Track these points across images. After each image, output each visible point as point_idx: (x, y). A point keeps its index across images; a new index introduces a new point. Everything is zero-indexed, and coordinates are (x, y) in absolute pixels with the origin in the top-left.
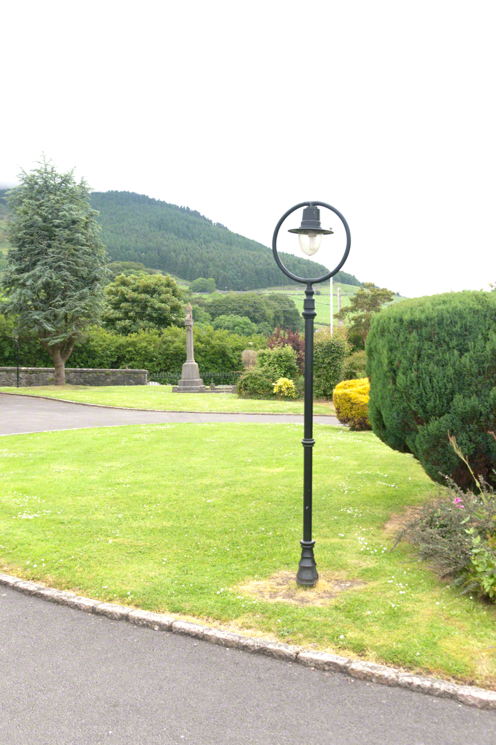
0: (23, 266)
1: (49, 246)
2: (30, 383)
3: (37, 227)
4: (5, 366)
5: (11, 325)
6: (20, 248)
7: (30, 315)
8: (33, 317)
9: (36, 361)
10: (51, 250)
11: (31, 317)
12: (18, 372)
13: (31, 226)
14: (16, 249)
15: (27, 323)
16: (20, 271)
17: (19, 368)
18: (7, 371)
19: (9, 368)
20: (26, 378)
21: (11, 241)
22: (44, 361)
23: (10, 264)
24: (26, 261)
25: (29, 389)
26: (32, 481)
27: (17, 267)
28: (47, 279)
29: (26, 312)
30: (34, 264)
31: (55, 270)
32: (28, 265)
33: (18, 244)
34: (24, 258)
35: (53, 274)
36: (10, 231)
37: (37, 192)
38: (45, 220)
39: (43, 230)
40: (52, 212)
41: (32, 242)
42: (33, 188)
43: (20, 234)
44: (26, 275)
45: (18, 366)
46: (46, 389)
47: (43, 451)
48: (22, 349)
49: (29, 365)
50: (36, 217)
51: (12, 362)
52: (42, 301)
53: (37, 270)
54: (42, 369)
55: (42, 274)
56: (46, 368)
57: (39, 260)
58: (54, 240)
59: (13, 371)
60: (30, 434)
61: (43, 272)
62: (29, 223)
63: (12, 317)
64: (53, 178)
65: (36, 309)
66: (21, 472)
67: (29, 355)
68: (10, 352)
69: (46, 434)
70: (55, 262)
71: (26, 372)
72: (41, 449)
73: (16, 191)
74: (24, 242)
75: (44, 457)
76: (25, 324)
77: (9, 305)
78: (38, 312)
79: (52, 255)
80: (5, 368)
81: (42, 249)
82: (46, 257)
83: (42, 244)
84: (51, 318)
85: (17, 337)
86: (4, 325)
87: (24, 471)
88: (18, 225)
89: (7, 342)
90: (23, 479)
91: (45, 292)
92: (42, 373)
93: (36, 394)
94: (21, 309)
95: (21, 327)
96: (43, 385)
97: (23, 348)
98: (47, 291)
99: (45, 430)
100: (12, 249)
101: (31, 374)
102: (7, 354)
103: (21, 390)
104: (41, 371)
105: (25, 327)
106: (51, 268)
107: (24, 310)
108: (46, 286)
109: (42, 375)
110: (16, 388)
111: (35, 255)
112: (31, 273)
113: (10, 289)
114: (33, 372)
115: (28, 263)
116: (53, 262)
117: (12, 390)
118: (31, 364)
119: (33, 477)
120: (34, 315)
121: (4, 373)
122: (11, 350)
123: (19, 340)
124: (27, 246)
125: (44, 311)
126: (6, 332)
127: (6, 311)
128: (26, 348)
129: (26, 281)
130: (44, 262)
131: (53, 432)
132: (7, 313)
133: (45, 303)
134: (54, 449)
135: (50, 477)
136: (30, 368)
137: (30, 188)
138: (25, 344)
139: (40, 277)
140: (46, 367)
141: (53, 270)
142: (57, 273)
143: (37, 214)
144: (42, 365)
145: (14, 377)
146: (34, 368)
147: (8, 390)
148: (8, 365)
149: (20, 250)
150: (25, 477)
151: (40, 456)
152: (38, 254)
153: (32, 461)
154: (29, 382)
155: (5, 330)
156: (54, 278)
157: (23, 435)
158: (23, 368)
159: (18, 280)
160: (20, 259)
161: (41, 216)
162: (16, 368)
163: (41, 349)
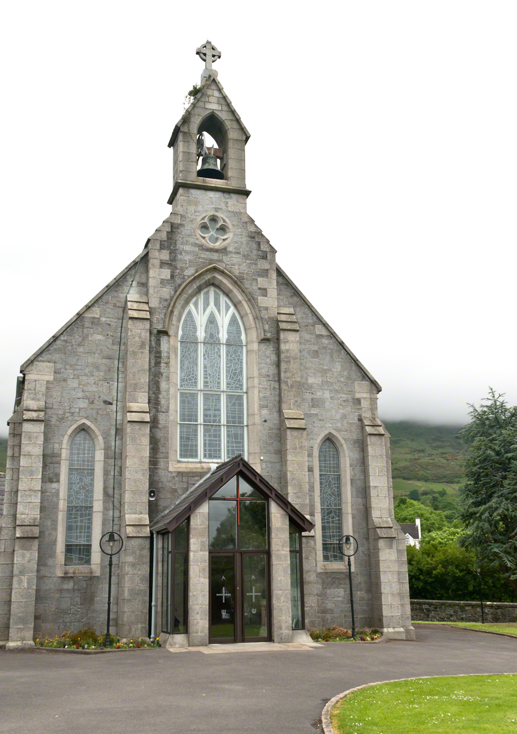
0: (479, 499)
1: (505, 478)
2: (496, 620)
3: (490, 460)
4: (471, 600)
5: (473, 558)
6: (477, 481)
7: (490, 548)
8: (492, 550)
9: (501, 595)
10: (507, 482)
11: (491, 549)
12: (482, 607)
13: (485, 460)
14: (472, 483)
15: (488, 556)
16: (477, 504)
17: (483, 603)
18: (473, 606)
19: (474, 603)
20: (492, 614)
21: (467, 475)
22: (510, 596)
23: (467, 497)
24: (482, 494)
25: (494, 625)
26: (484, 730)
27: (473, 500)
28: (503, 512)
29: (485, 545)
30: (490, 497)
31: (511, 501)
32: (484, 498)
33: (473, 478)
34: (480, 491)
35: (509, 506)
36: (465, 466)
37: (489, 427)
38: (498, 453)
39: (497, 463)
40: (505, 445)
41: (487, 475)
42: (484, 423)
43: (474, 469)
44: (482, 508)
45: (481, 601)
46: (512, 626)
47: (499, 696)
48: (486, 583)
49: (495, 599)
50: (489, 452)
51: (477, 597)
52: (501, 534)
53: (493, 502)
54: (508, 604)
55: (498, 505)
56: (511, 604)
57: (494, 492)
58: (509, 471)
59: (477, 606)
60: (489, 676)
61: (499, 503)
62: (482, 458)
63: (473, 550)
64: (503, 412)
65: (496, 541)
66: (474, 718)
67: (494, 589)
68: (474, 586)
69: (506, 676)
70: (510, 493)
71: (491, 607)
72: (499, 693)
73: (469, 429)
74: (479, 476)
75: (501, 704)
76: (485, 557)
77: (469, 538)
78: (497, 545)
79: (508, 487)
80: (471, 602)
81: (497, 481)
82: (502, 489)
83: (496, 476)
84: (511, 551)
85: (479, 570)
86: (467, 557)
87: (477, 718)
88: (473, 459)
89: (471, 576)
90: (475, 728)
91: (503, 523)
92: (508, 609)
93: (501, 631)
94: (481, 542)
95: (481, 560)
96: (510, 621)
97: (488, 582)
98: (505, 523)
99: (506, 672)
100: (469, 483)
101: (496, 609)
102: (471, 588)
103: (485, 626)
104: (506, 607)
105: (486, 560)
106: (507, 499)
107: (483, 543)
108: (504, 518)
109: (508, 610)
110: (481, 624)
111: (491, 488)
112: (487, 505)
113: (469, 522)
114: (498, 607)
115: (484, 496)
116: (509, 493)
117: (477, 626)
118: (497, 599)
119: (486, 726)
120: (493, 548)
121: (470, 608)
122: (475, 584)
123: (481, 573)
124: (482, 479)
125: (505, 544)
126: (469, 565)
127: (466, 544)
128: (490, 581)
129: (482, 514)
130: (500, 494)
131: (513, 675)
132: (467, 546)
133: (504, 535)
134: (513, 695)
135: (505, 728)
136: (495, 603)
137: (482, 424)
138: (489, 578)
139: (496, 509)
140: (512, 602)
141: (509, 501)
142: (513, 504)
143: (490, 448)
144: (508, 600)
145: (479, 612)
146: (499, 603)
147: (473, 626)
148: (473, 599)
149: (476, 483)
150: (477, 725)
151: (497, 702)
152: (494, 486)
153: (487, 707)
154: (495, 617)
155: (468, 563)
156: (510, 510)
157: (482, 676)
158: (488, 603)
159: (475, 513)
160: (476, 492)
161: (494, 450)
162: (480, 602)
163: (505, 583)
